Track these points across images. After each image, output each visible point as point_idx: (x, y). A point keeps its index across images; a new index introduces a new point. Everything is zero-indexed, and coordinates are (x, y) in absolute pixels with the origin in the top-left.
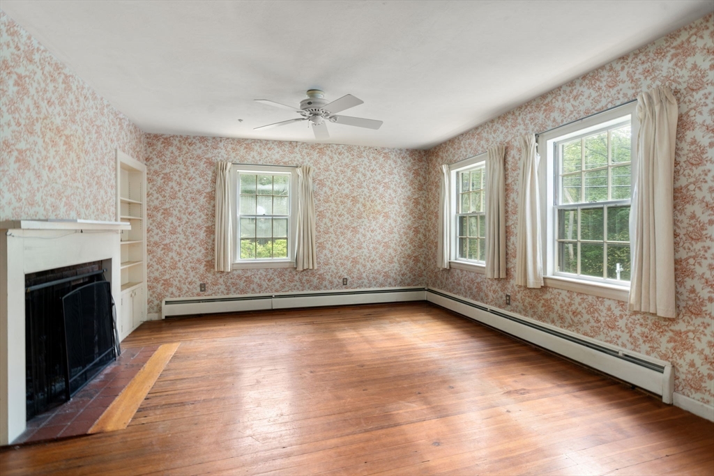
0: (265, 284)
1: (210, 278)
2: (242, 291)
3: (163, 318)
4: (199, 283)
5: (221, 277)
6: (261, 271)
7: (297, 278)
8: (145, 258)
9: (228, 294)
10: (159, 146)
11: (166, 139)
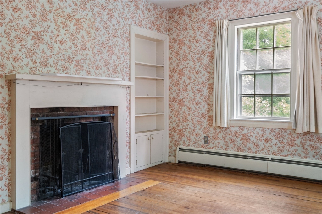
0: (261, 144)
1: (211, 133)
2: (239, 149)
3: (177, 162)
4: (203, 136)
5: (220, 132)
6: (257, 130)
7: (298, 141)
8: (167, 111)
9: (226, 149)
10: (176, 17)
11: (180, 10)
